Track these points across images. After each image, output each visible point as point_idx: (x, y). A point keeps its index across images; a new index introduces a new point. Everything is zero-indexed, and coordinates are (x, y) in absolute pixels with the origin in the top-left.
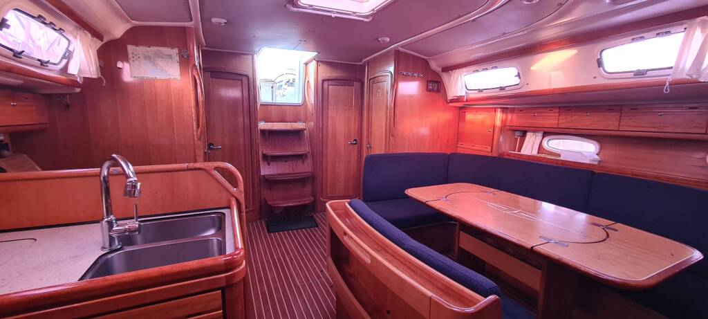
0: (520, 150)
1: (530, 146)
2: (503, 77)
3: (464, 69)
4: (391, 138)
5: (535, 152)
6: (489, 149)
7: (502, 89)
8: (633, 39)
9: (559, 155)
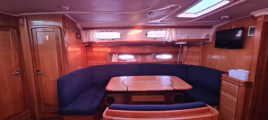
0: (111, 61)
1: (115, 59)
2: (115, 35)
3: (95, 30)
4: (66, 65)
5: (116, 61)
6: (105, 62)
7: (113, 39)
8: (155, 30)
9: (126, 60)
